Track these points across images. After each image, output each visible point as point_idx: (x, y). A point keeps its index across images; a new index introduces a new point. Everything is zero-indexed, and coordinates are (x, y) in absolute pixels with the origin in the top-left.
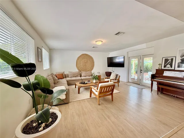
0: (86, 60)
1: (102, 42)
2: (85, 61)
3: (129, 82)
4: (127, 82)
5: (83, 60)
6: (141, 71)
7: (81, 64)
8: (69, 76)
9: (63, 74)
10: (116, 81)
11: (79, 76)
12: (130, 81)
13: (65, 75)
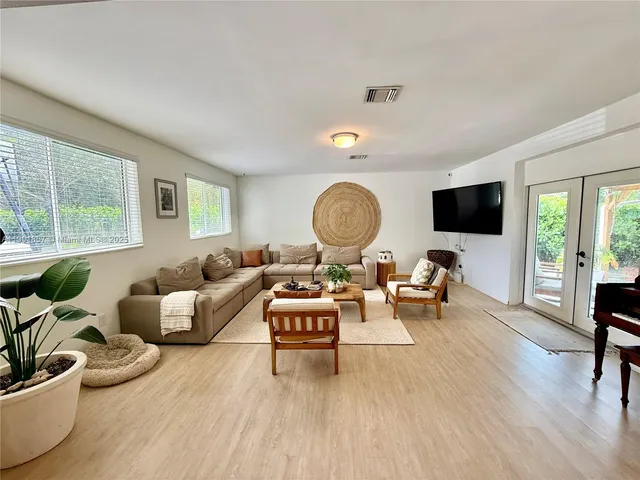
0: (347, 203)
1: (356, 136)
2: (346, 210)
3: (521, 306)
4: (510, 306)
5: (337, 206)
6: (581, 259)
7: (331, 221)
8: (282, 259)
9: (264, 253)
10: (429, 294)
11: (310, 260)
12: (528, 301)
13: (271, 255)
